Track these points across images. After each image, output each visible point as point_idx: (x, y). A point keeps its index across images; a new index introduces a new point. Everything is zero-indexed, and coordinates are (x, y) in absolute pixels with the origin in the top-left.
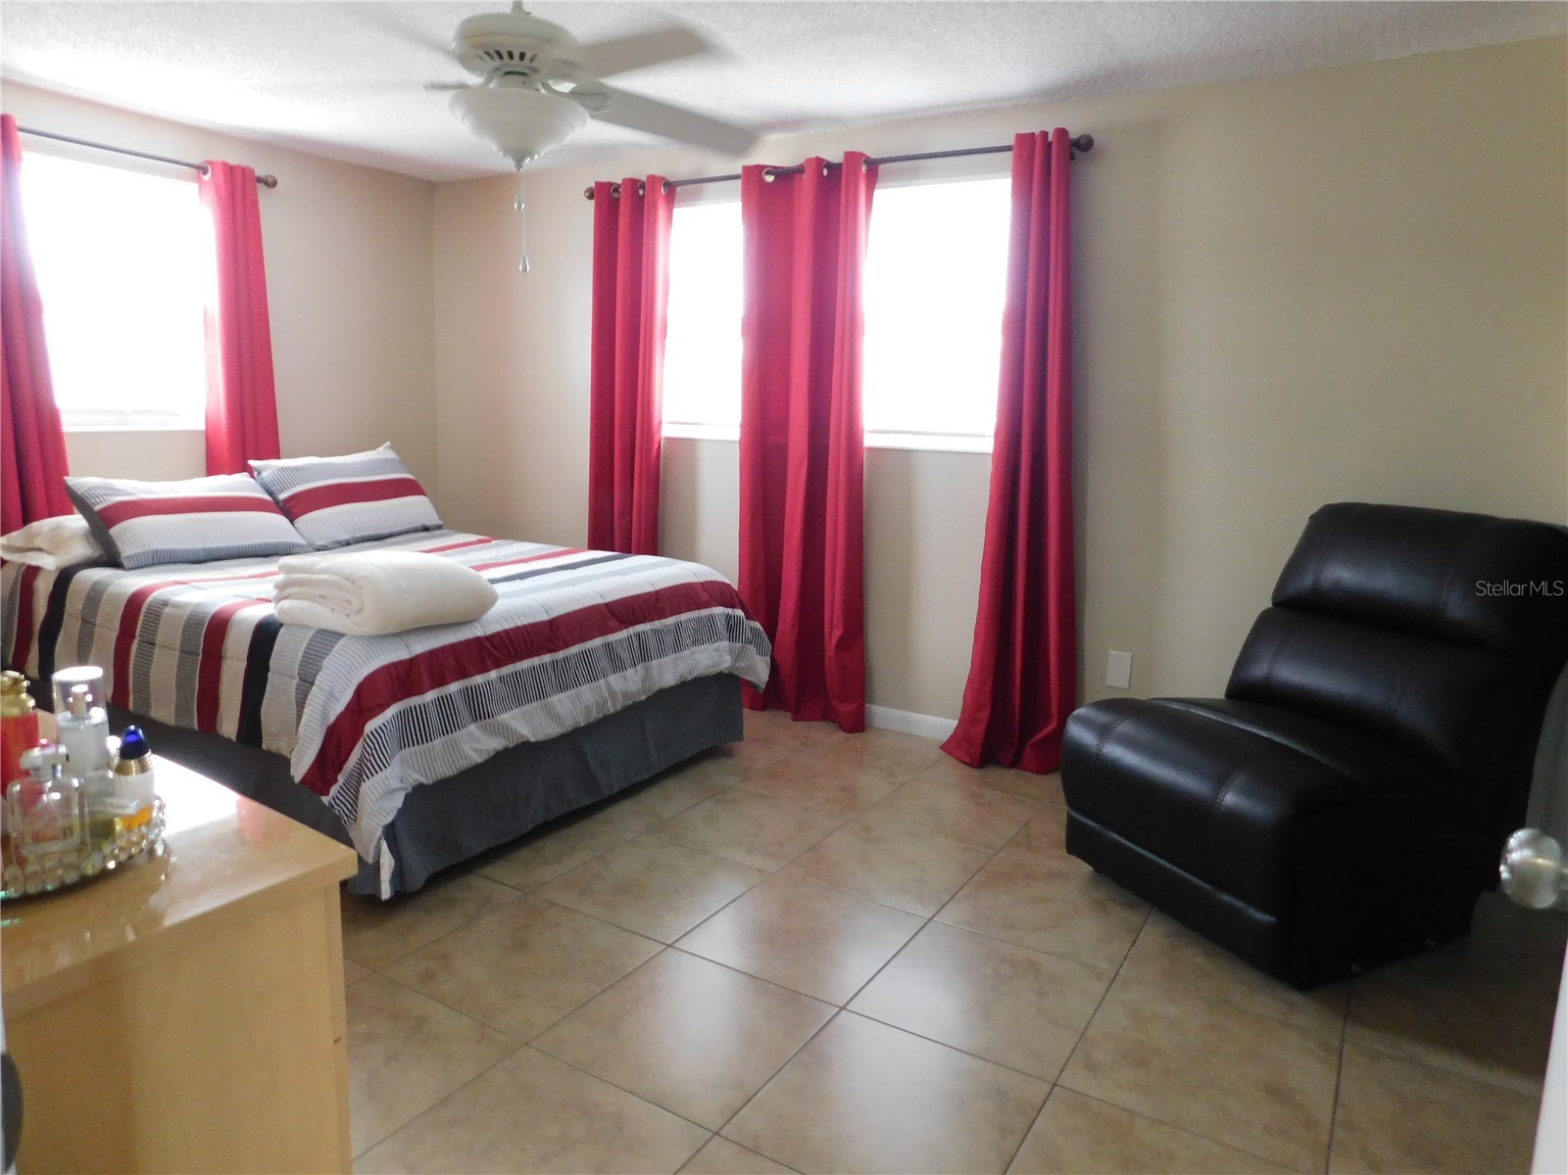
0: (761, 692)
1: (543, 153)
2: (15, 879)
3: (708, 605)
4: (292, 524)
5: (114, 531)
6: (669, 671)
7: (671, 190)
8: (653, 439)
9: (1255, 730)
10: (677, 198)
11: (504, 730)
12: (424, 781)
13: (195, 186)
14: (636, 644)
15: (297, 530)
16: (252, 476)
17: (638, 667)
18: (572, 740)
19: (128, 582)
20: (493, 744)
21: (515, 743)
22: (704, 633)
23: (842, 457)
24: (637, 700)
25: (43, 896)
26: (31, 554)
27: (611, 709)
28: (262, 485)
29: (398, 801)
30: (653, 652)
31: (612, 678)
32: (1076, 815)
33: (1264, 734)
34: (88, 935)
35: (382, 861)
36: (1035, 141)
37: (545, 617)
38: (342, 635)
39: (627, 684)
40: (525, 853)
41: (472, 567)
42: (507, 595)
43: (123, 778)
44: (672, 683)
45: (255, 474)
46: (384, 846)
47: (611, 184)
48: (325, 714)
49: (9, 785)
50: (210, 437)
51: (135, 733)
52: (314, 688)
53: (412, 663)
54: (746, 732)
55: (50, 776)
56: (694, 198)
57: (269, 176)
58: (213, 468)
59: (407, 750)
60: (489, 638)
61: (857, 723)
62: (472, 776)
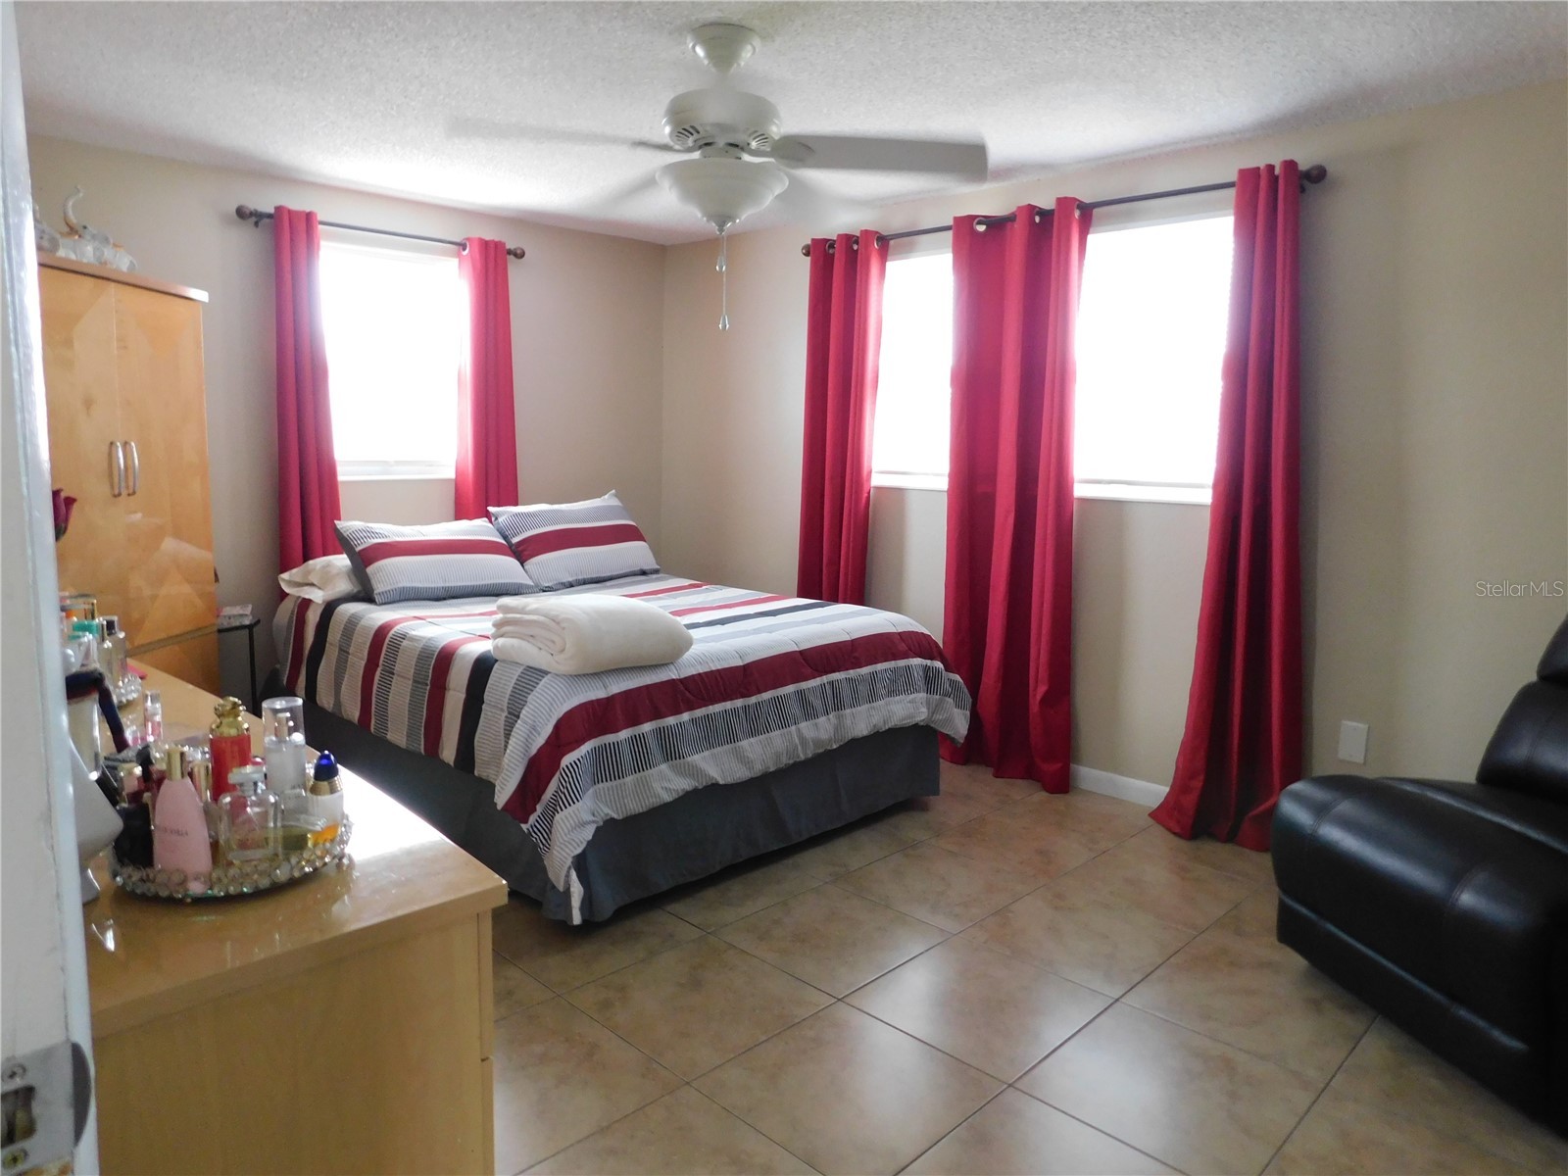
0: (959, 746)
1: (743, 218)
2: (219, 880)
3: (905, 656)
4: (523, 566)
5: (370, 570)
6: (862, 720)
7: (884, 244)
8: (862, 490)
9: (1504, 822)
10: (890, 251)
11: (694, 771)
12: (615, 816)
13: (455, 261)
14: (829, 691)
15: (526, 572)
16: (491, 522)
17: (831, 716)
18: (761, 785)
19: (377, 616)
20: (683, 784)
21: (704, 784)
22: (899, 684)
23: (1050, 508)
24: (829, 748)
25: (239, 898)
26: (306, 588)
27: (801, 755)
28: (498, 530)
29: (588, 833)
30: (847, 701)
31: (803, 725)
32: (1290, 902)
33: (1516, 827)
34: (277, 936)
35: (572, 889)
36: (1259, 176)
37: (740, 663)
38: (546, 673)
39: (819, 731)
40: (710, 894)
41: (670, 613)
42: (702, 640)
43: (315, 797)
44: (865, 733)
45: (493, 519)
46: (574, 875)
47: (827, 240)
48: (527, 745)
49: (221, 797)
50: (458, 485)
51: (328, 757)
52: (519, 721)
53: (609, 701)
54: (943, 787)
55: (252, 792)
56: (907, 251)
57: (519, 248)
58: (460, 513)
59: (601, 785)
60: (682, 681)
61: (1061, 783)
62: (661, 813)
